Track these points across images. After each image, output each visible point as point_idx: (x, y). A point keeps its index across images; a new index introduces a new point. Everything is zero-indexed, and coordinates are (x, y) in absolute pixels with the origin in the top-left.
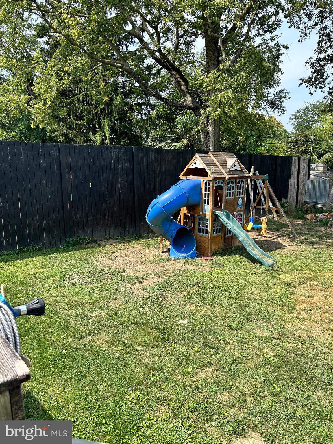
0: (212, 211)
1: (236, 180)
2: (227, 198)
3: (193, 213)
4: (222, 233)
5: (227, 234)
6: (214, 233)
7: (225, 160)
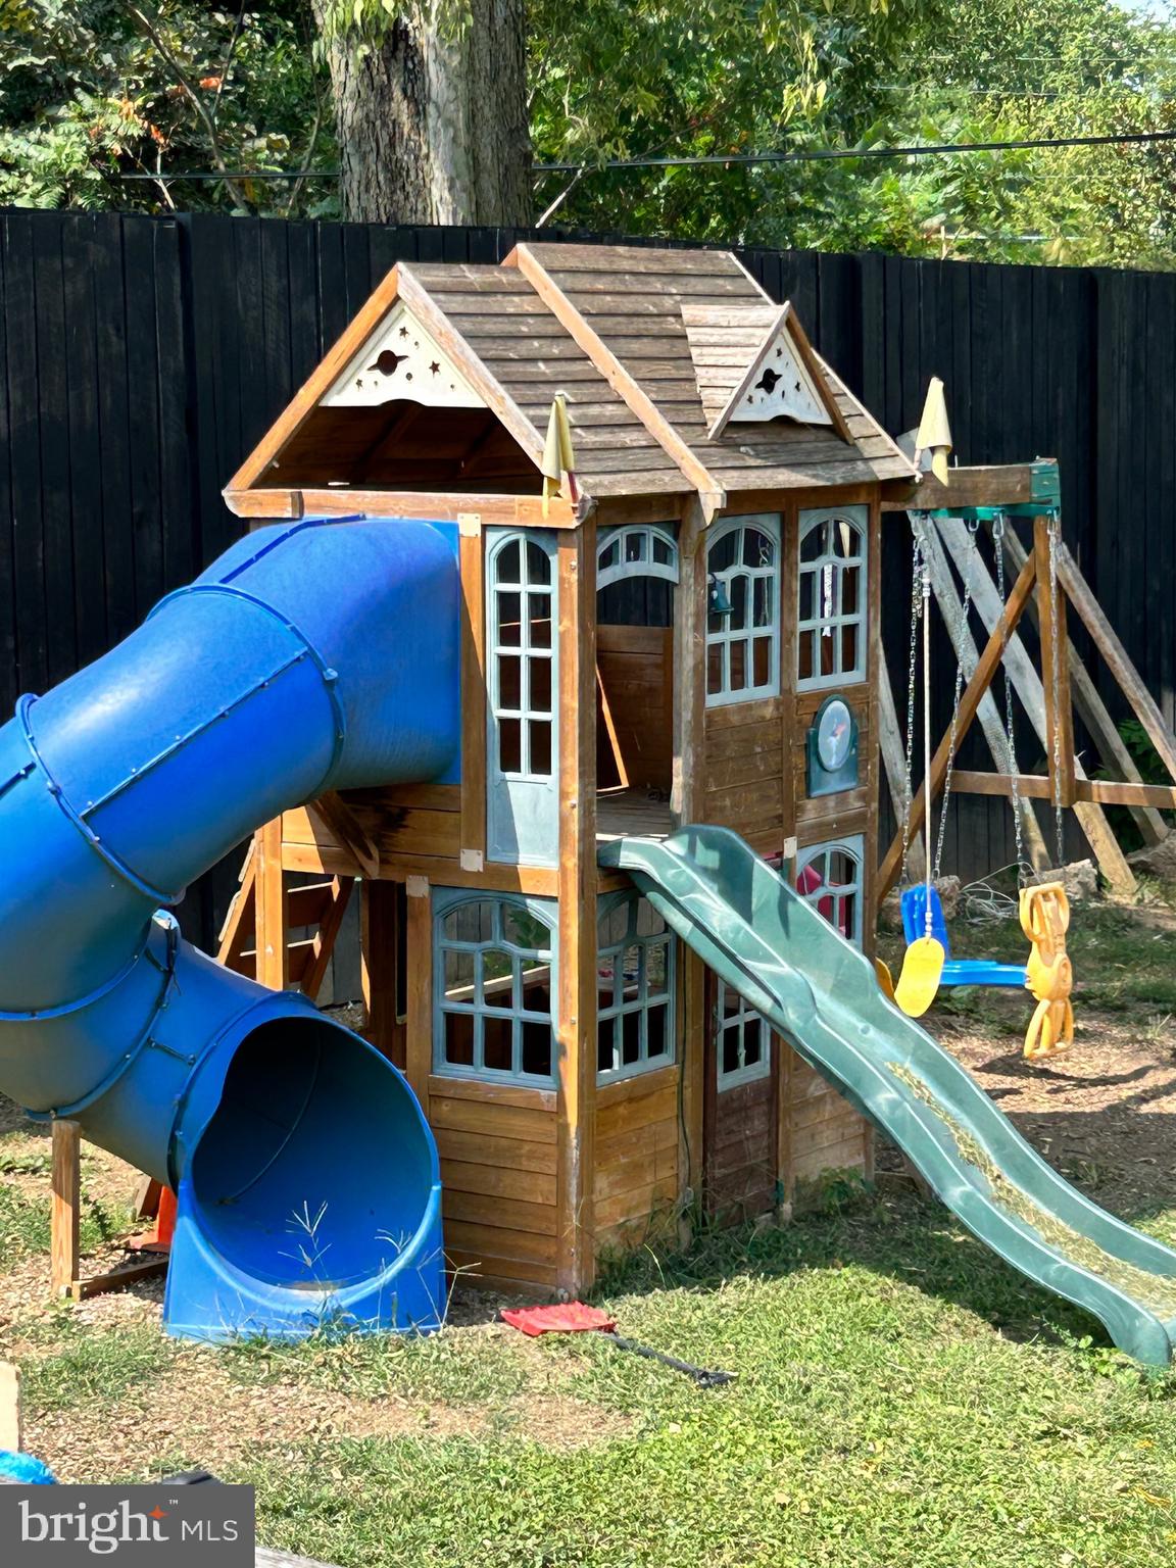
0: (586, 834)
1: (788, 525)
2: (713, 701)
3: (384, 861)
4: (681, 1060)
5: (731, 1064)
6: (606, 1062)
7: (672, 324)
